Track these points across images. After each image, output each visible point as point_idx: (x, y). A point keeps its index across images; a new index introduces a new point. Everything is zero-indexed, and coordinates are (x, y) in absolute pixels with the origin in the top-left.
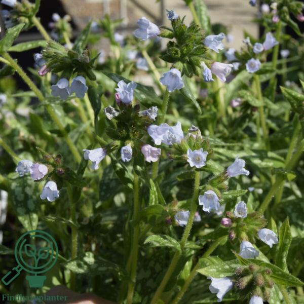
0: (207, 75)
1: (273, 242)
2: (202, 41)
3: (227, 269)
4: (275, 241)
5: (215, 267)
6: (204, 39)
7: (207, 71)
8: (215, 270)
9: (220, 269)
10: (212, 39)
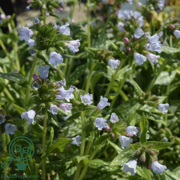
0: (73, 49)
1: (136, 133)
2: (58, 31)
3: (123, 156)
4: (136, 132)
5: (116, 158)
6: (59, 29)
7: (72, 47)
8: (117, 160)
9: (120, 158)
10: (65, 28)
